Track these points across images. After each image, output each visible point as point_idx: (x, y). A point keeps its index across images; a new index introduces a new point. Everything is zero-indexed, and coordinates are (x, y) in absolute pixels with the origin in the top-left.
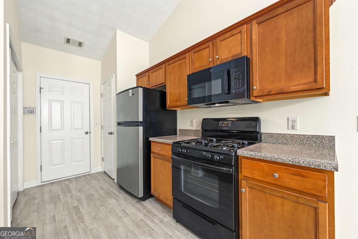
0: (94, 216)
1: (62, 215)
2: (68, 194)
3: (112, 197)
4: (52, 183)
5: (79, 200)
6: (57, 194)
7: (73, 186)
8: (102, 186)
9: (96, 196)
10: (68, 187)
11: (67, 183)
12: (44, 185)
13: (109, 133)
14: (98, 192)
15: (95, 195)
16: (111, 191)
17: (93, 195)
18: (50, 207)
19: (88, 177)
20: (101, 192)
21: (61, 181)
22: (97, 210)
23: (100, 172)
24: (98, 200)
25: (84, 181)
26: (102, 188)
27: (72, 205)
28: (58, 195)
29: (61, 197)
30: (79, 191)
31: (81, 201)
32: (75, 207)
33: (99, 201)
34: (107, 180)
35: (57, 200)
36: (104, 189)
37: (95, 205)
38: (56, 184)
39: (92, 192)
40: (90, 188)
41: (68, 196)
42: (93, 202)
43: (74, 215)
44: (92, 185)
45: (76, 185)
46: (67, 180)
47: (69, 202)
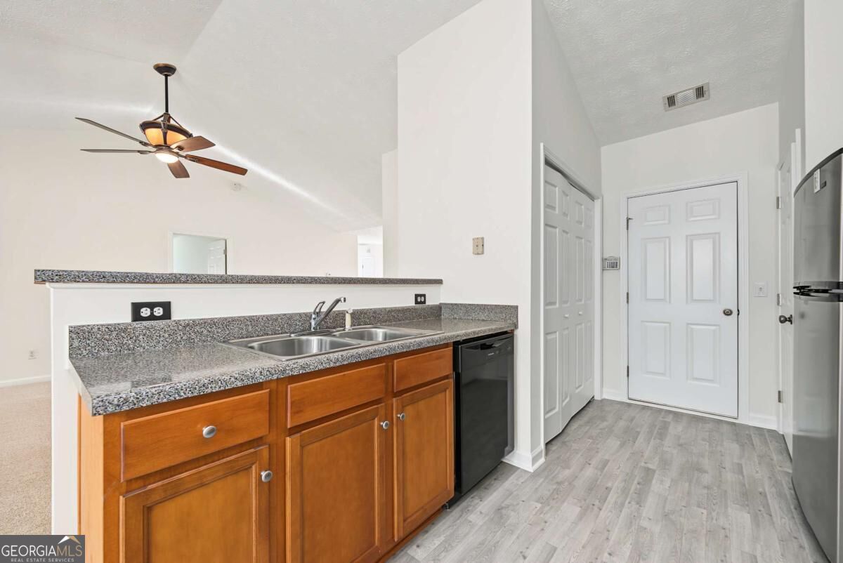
0: (666, 511)
1: (619, 468)
2: (654, 439)
3: (748, 505)
4: (644, 408)
5: (665, 464)
6: (638, 430)
7: (676, 429)
8: (744, 466)
9: (707, 479)
10: (665, 426)
11: (669, 418)
12: (629, 405)
13: (781, 317)
14: (720, 472)
15: (706, 472)
16: (761, 490)
17: (701, 470)
18: (613, 443)
19: (725, 428)
20: (729, 476)
21: (662, 410)
22: (684, 504)
23: (769, 431)
24: (705, 487)
25: (706, 431)
26: (739, 469)
27: (646, 463)
28: (638, 433)
29: (641, 439)
30: (681, 445)
31: (667, 467)
32: (648, 469)
33: (706, 491)
34: (772, 460)
35: (631, 439)
36: (743, 476)
37: (689, 493)
38: (649, 412)
39: (706, 463)
40: (707, 453)
41: (652, 442)
42: (690, 485)
43: (636, 482)
44: (719, 448)
45: (682, 431)
46: (675, 413)
47: (647, 454)
